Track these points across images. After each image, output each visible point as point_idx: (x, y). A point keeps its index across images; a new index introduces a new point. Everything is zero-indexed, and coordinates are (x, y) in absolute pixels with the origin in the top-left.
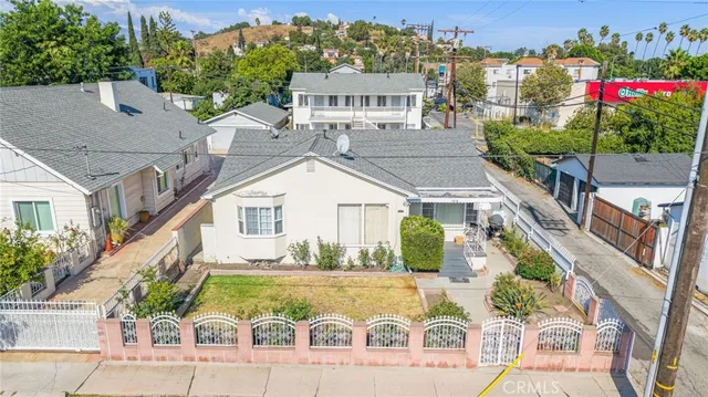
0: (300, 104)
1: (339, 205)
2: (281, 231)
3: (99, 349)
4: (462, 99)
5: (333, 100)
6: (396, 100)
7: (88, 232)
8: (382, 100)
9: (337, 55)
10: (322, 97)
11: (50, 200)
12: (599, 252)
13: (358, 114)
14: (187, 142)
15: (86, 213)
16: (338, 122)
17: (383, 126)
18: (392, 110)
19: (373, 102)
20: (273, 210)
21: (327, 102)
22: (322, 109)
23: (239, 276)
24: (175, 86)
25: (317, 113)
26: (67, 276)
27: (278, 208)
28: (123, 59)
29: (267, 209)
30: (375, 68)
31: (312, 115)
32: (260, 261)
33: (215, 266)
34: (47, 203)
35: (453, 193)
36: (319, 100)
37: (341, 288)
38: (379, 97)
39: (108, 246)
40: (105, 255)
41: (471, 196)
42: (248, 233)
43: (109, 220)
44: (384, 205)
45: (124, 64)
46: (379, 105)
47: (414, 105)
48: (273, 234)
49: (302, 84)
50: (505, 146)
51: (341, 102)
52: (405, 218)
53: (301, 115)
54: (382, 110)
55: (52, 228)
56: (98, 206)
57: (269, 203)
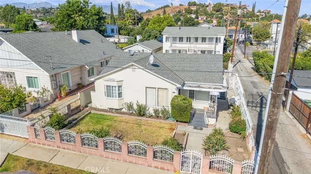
0: (166, 41)
1: (146, 87)
2: (121, 97)
3: (28, 137)
4: (257, 40)
5: (181, 39)
6: (211, 39)
7: (51, 90)
8: (204, 39)
9: (205, 19)
10: (176, 38)
11: (38, 76)
12: (287, 123)
13: (192, 45)
14: (106, 56)
15: (50, 83)
16: (182, 49)
17: (203, 52)
18: (209, 44)
19: (200, 40)
20: (117, 87)
21: (178, 40)
22: (176, 43)
23: (102, 114)
24: (126, 32)
25: (174, 45)
26: (39, 107)
27: (120, 87)
28: (102, 21)
29: (116, 87)
30: (221, 25)
31: (171, 46)
32: (113, 109)
33: (96, 109)
34: (37, 78)
35: (201, 86)
36: (174, 39)
37: (140, 125)
38: (203, 38)
39: (59, 97)
40: (57, 100)
41: (209, 88)
42: (107, 97)
43: (61, 86)
44: (166, 89)
45: (103, 23)
46: (202, 42)
47: (220, 42)
48: (117, 98)
49: (168, 32)
50: (261, 64)
51: (185, 40)
52: (175, 96)
53: (166, 46)
54: (203, 44)
55: (39, 88)
56: (56, 80)
57: (115, 84)
